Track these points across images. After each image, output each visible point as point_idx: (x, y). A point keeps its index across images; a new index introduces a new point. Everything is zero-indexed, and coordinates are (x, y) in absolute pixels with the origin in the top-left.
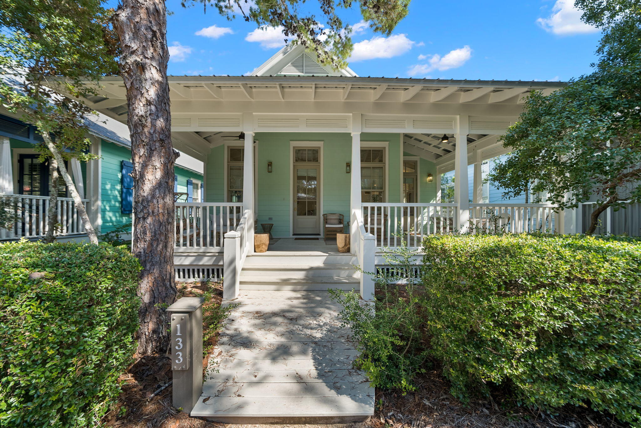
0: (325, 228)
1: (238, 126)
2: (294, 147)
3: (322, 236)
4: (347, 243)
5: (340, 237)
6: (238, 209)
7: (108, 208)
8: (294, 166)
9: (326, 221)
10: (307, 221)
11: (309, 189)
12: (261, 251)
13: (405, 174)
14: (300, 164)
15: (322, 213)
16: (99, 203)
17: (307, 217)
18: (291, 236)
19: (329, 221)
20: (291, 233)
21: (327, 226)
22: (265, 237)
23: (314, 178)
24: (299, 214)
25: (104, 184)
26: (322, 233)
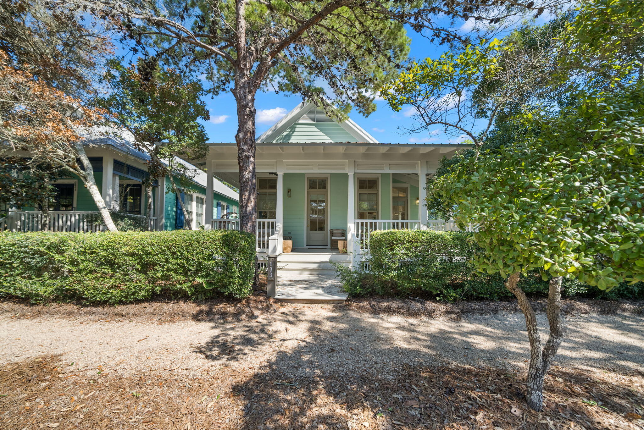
0: (331, 240)
1: (273, 169)
2: (308, 178)
3: (329, 247)
4: (345, 247)
5: (340, 244)
6: (273, 223)
7: (168, 224)
8: (308, 192)
9: (332, 234)
10: (318, 234)
11: (319, 209)
12: (287, 252)
13: (394, 198)
14: (312, 191)
15: (329, 229)
16: (164, 220)
17: (317, 232)
18: (305, 246)
19: (334, 235)
20: (305, 244)
21: (333, 238)
22: (290, 242)
23: (323, 201)
24: (311, 229)
25: (167, 206)
26: (329, 244)
